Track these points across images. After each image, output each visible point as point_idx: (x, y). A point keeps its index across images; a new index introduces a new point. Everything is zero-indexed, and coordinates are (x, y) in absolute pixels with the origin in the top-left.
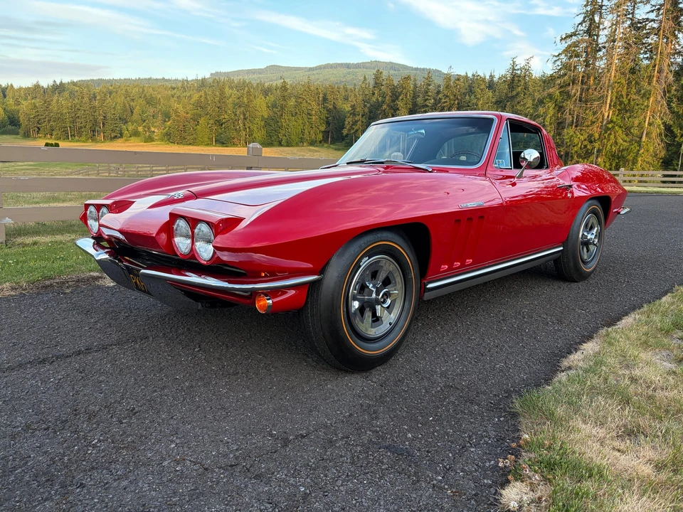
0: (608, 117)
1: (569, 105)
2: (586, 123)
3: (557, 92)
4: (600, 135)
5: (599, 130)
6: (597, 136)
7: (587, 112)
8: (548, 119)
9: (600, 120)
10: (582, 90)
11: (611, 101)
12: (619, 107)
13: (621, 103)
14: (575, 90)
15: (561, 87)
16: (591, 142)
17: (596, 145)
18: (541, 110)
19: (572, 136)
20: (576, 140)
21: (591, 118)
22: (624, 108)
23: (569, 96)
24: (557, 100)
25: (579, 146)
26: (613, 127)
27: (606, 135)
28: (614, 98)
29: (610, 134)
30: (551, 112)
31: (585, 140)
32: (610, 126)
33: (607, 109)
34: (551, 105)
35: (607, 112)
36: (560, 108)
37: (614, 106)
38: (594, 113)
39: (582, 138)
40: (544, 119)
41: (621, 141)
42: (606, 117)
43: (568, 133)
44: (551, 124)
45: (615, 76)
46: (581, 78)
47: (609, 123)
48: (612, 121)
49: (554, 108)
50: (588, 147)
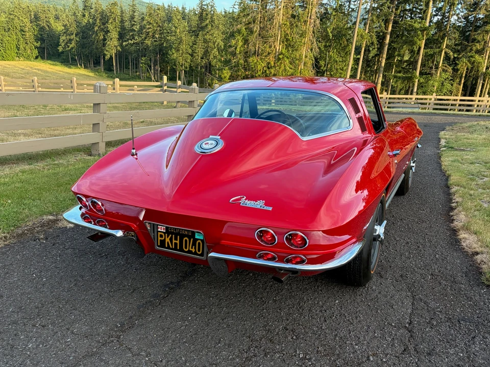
0: (279, 49)
1: (252, 38)
2: (265, 54)
3: (244, 28)
4: (274, 64)
5: (274, 59)
6: (272, 63)
7: (265, 45)
8: (238, 49)
9: (274, 52)
10: (260, 28)
11: (281, 38)
12: (286, 43)
13: (287, 40)
14: (256, 28)
15: (246, 25)
16: (268, 68)
17: (272, 71)
18: (233, 42)
19: (256, 63)
20: (259, 66)
21: (268, 50)
22: (289, 43)
23: (252, 32)
24: (243, 34)
25: (262, 71)
26: (283, 58)
27: (279, 64)
28: (283, 36)
29: (281, 63)
30: (240, 44)
31: (265, 66)
32: (281, 57)
33: (278, 44)
34: (239, 38)
35: (279, 47)
36: (246, 41)
37: (283, 42)
38: (270, 47)
39: (263, 65)
40: (236, 48)
41: (289, 69)
42: (277, 50)
43: (253, 61)
44: (240, 53)
45: (283, 20)
46: (259, 19)
47: (280, 55)
48: (282, 53)
49: (242, 41)
50: (267, 72)
